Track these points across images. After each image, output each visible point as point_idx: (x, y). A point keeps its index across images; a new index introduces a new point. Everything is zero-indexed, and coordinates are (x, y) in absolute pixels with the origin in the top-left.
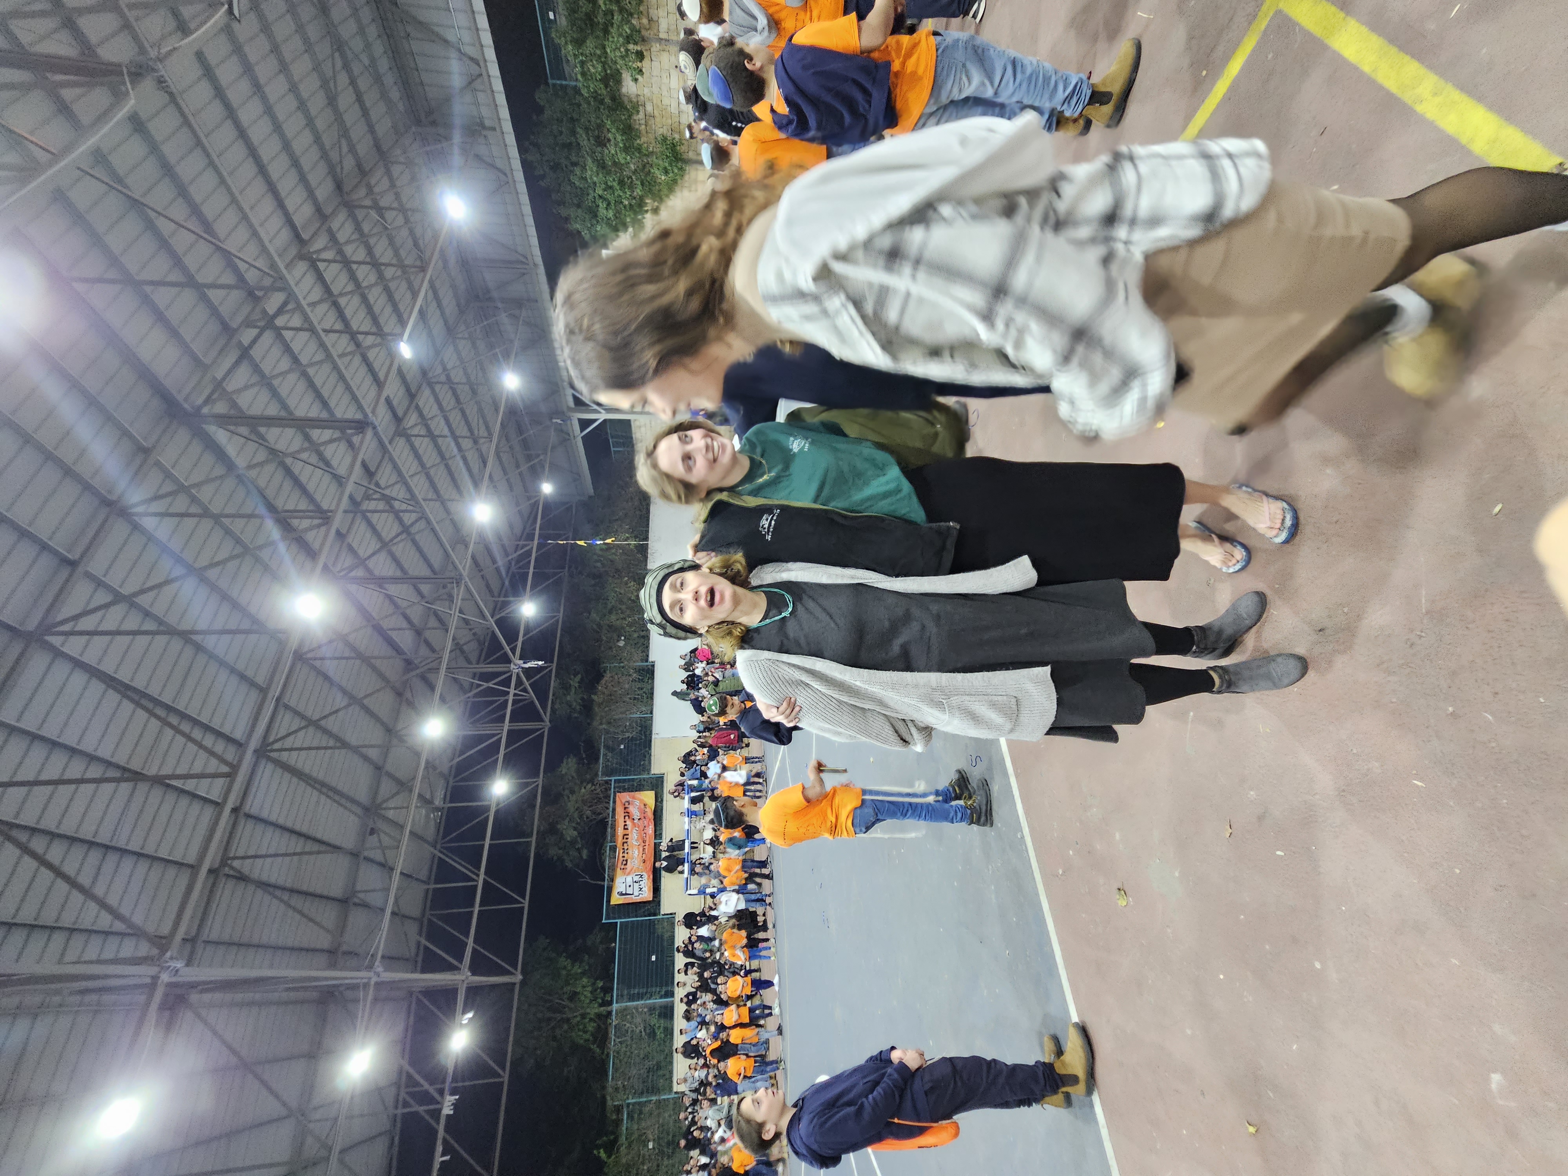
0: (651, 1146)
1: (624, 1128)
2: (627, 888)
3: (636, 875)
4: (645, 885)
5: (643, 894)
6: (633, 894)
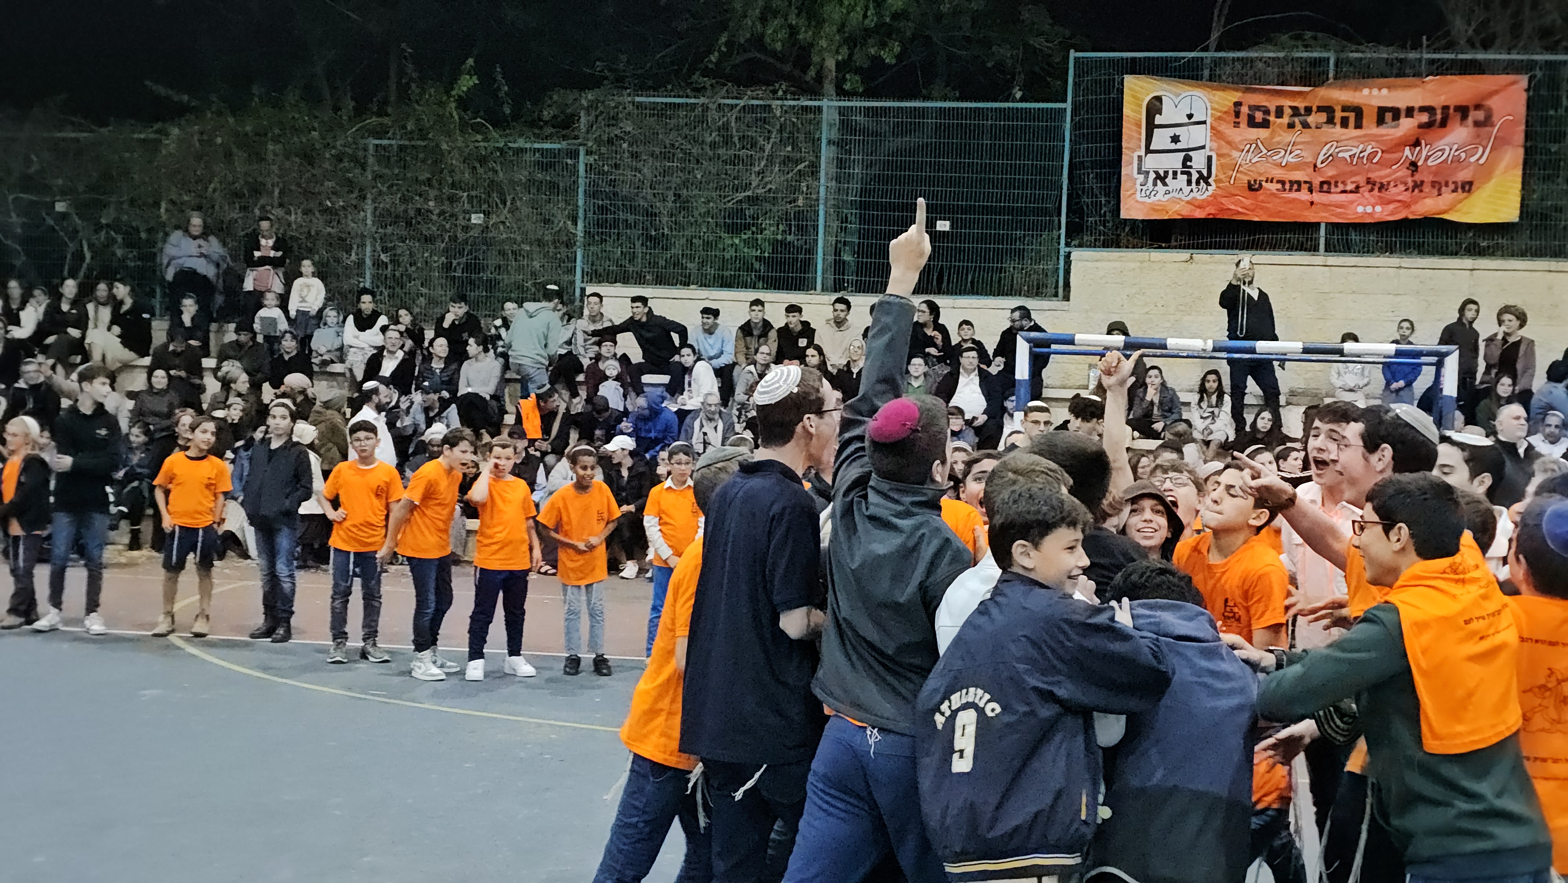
0: (476, 219)
1: (522, 143)
2: (1171, 132)
3: (1210, 158)
4: (1175, 194)
5: (1144, 188)
6: (1148, 151)
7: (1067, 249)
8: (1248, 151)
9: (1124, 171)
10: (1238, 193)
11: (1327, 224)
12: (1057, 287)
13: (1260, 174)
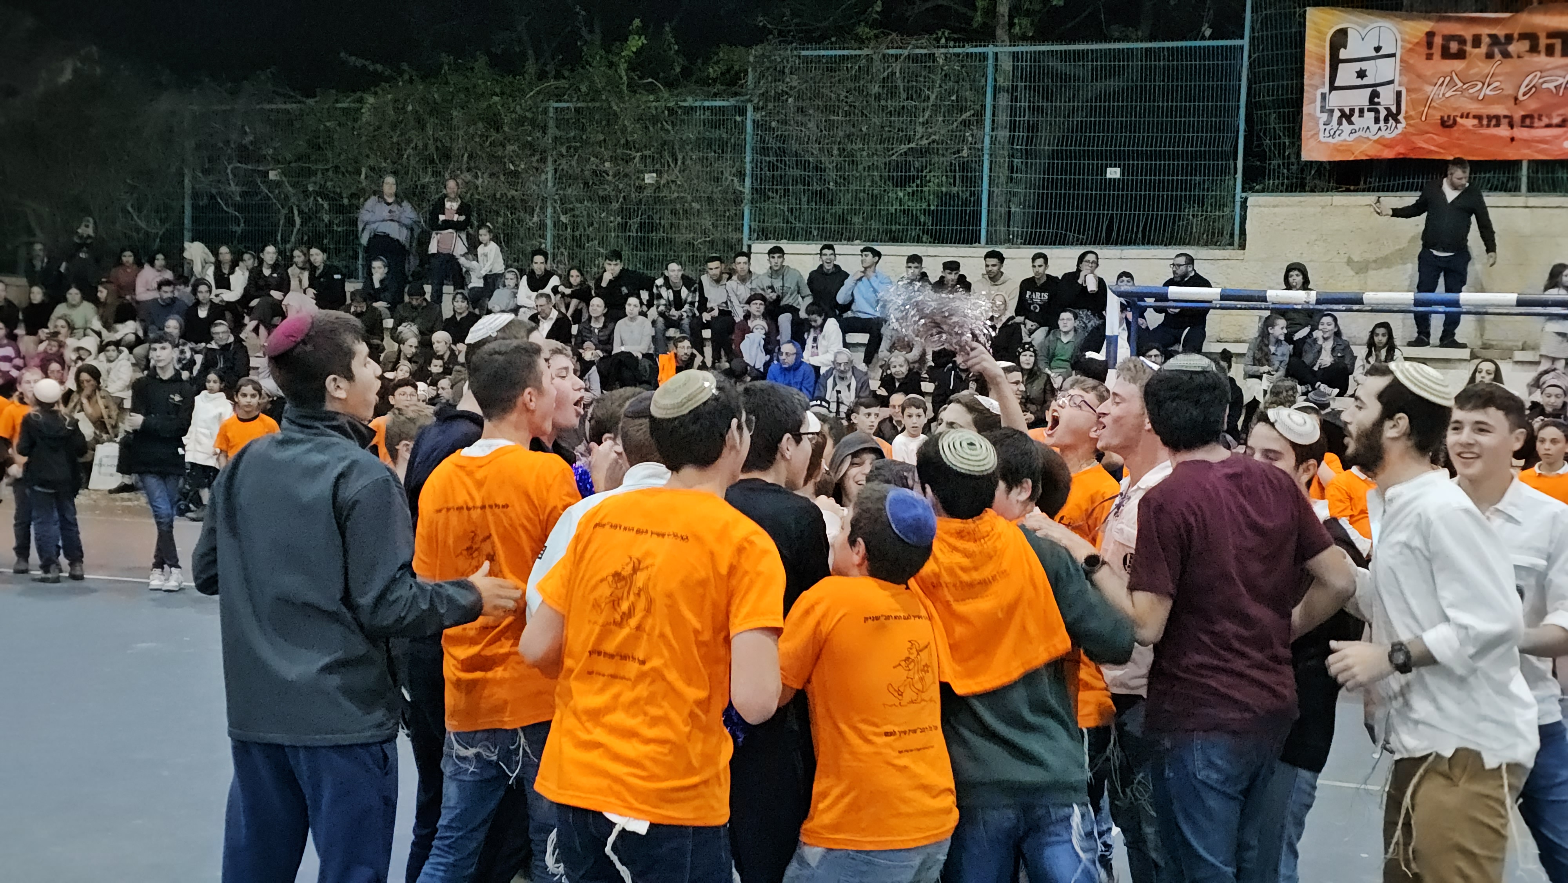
0: (649, 178)
1: (689, 102)
2: (1357, 66)
3: (1399, 94)
4: (1361, 133)
5: (1328, 128)
6: (1333, 88)
7: (1244, 195)
8: (1442, 84)
9: (1306, 109)
10: (1430, 130)
11: (1530, 162)
12: (1232, 235)
13: (1455, 109)
